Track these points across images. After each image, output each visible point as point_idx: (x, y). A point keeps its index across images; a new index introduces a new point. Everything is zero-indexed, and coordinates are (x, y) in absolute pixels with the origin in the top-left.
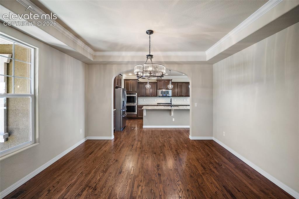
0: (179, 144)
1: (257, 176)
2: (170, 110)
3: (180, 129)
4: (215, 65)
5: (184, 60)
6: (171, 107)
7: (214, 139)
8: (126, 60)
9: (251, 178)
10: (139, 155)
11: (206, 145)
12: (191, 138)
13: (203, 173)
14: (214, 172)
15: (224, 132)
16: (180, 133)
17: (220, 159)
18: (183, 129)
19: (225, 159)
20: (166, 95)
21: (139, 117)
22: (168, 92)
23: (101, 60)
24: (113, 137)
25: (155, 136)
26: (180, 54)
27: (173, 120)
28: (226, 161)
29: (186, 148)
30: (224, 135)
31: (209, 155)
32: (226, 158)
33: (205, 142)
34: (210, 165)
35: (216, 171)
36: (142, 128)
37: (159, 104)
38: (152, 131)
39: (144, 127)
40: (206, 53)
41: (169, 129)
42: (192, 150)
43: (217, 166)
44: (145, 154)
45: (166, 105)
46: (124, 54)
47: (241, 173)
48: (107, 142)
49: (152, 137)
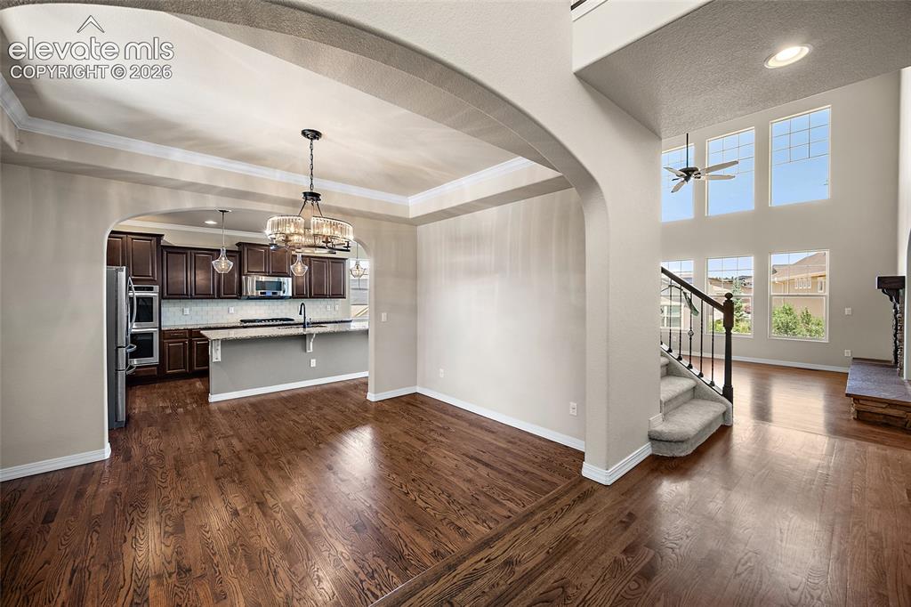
0: (353, 417)
1: (499, 427)
2: (303, 337)
3: (336, 385)
4: (421, 228)
5: (363, 208)
6: (304, 327)
7: (419, 390)
8: (185, 177)
9: (493, 432)
10: (259, 465)
11: (409, 403)
12: (372, 397)
13: (425, 449)
14: (441, 442)
15: (442, 370)
16: (337, 392)
17: (444, 419)
18: (343, 384)
19: (450, 418)
20: (273, 293)
21: (169, 374)
22: (279, 286)
23: (64, 156)
24: (107, 452)
25: (273, 415)
26: (355, 191)
27: (313, 363)
28: (454, 420)
29: (372, 420)
30: (442, 376)
31: (422, 420)
32: (452, 416)
33: (403, 399)
34: (432, 433)
35: (444, 440)
36: (207, 403)
37: (246, 324)
38: (253, 405)
39: (213, 398)
40: (410, 201)
41: (303, 391)
42: (387, 420)
43: (442, 431)
44: (275, 457)
45: (275, 323)
46: (177, 154)
47: (479, 431)
48: (89, 470)
49: (266, 418)
